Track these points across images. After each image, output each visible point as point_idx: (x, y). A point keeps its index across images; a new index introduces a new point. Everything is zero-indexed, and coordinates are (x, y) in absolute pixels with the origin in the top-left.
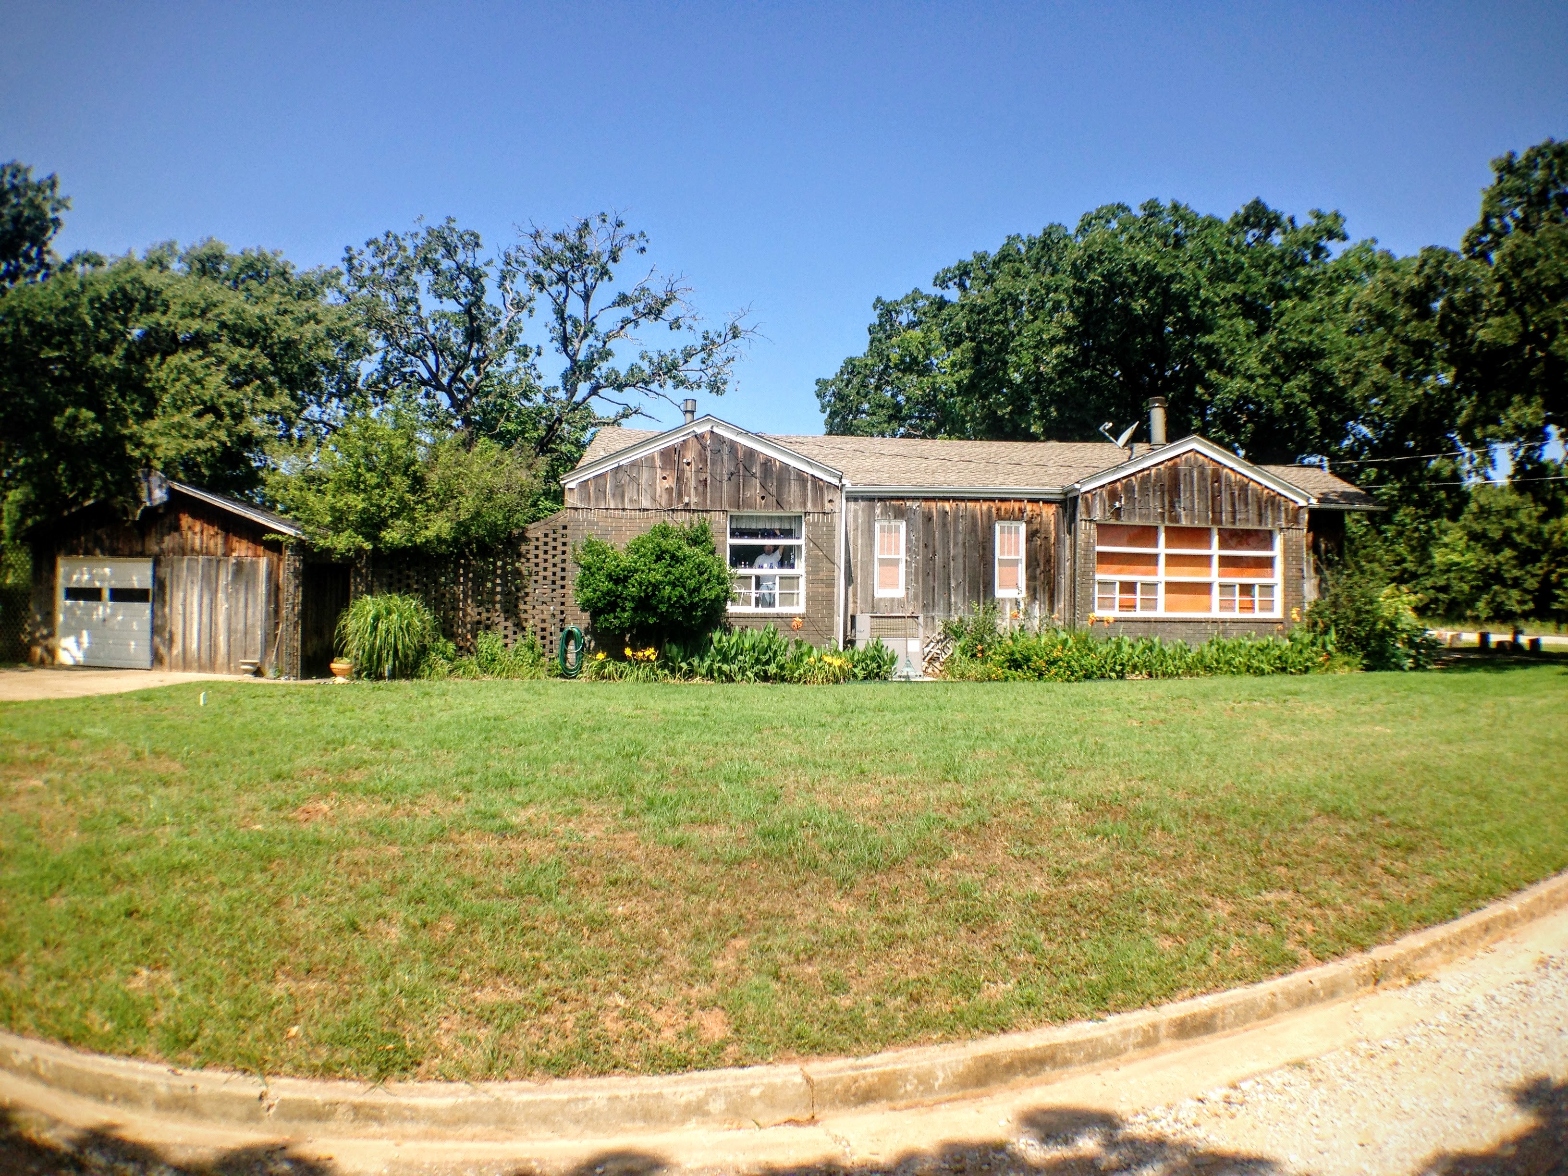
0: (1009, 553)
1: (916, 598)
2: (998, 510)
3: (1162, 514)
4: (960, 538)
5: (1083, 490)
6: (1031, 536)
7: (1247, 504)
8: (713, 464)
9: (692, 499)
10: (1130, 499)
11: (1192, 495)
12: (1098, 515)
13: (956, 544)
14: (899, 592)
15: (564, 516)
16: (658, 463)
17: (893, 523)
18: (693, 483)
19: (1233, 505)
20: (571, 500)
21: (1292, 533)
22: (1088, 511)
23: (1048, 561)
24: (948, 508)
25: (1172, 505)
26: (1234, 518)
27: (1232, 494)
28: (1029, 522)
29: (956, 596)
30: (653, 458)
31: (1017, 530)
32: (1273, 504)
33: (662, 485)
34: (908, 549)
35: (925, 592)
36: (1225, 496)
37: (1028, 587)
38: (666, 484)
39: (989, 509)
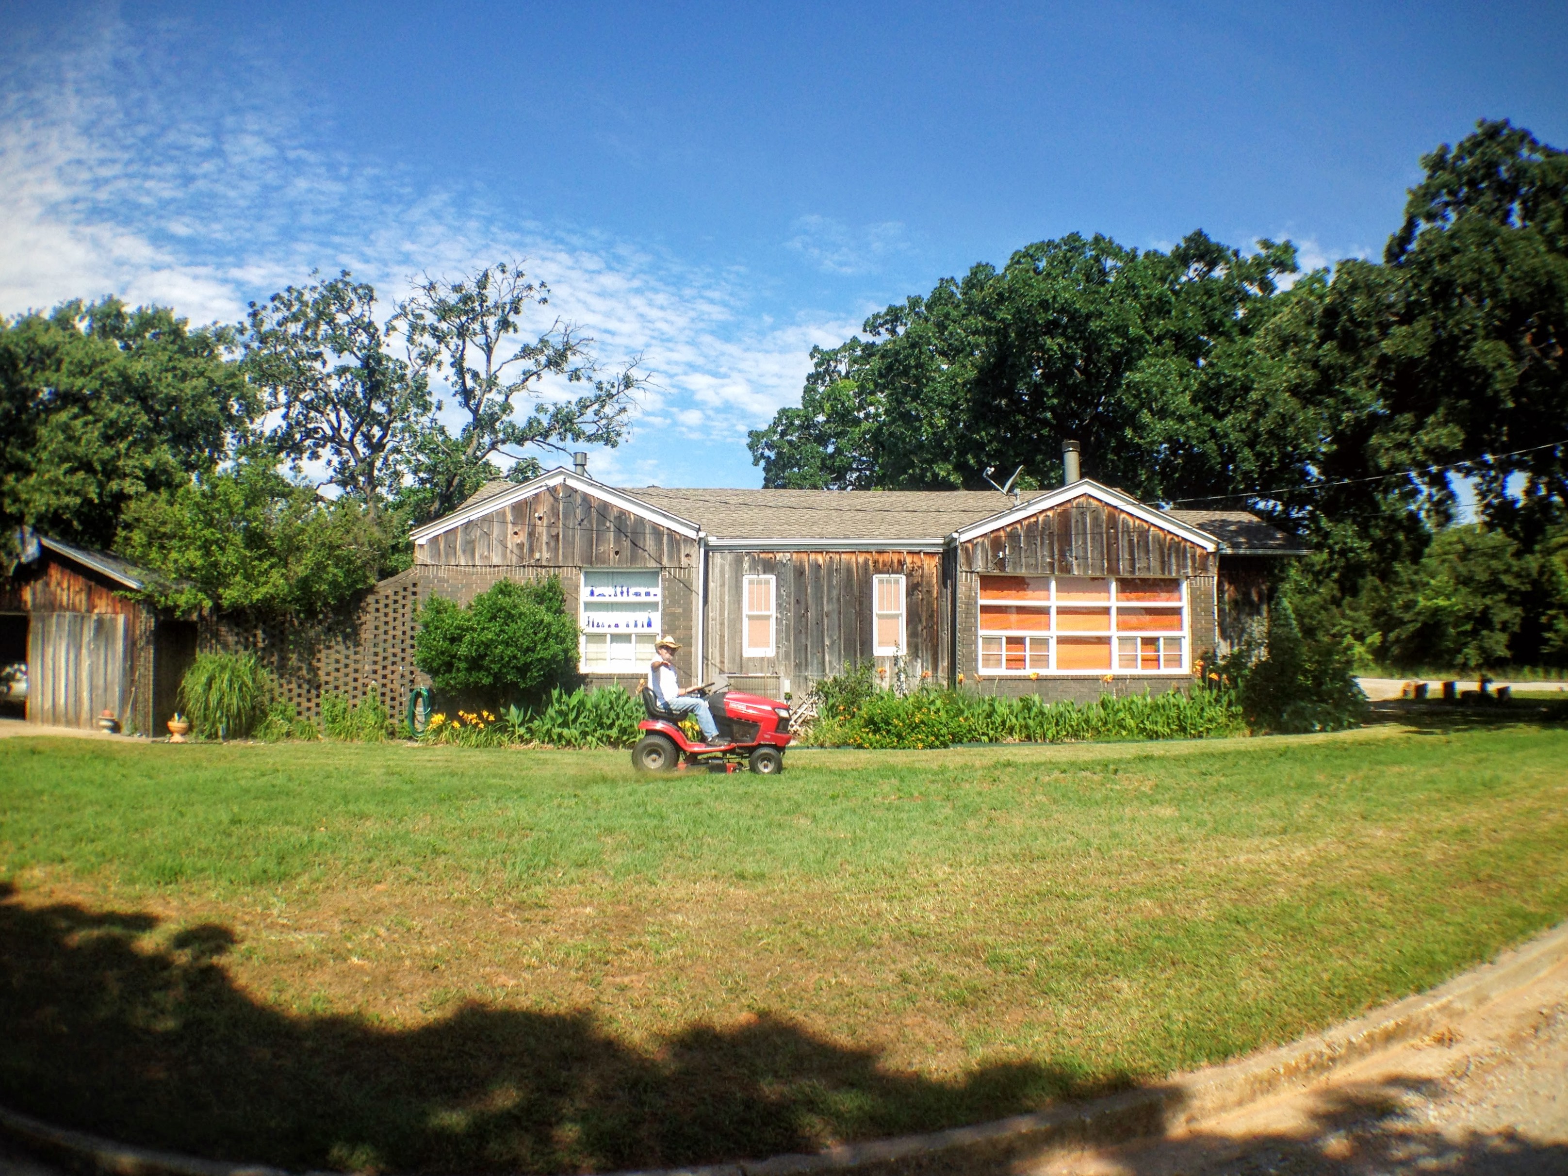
0: (890, 609)
1: (787, 656)
2: (876, 562)
3: (1052, 565)
4: (835, 593)
5: (964, 538)
6: (912, 589)
7: (1147, 552)
8: (566, 517)
9: (544, 555)
10: (1017, 548)
11: (1085, 543)
12: (979, 566)
13: (830, 600)
14: (770, 652)
15: (414, 573)
16: (510, 518)
17: (763, 577)
18: (545, 538)
19: (1132, 553)
20: (420, 556)
21: (1200, 582)
22: (969, 561)
23: (931, 616)
24: (821, 561)
25: (1062, 554)
26: (1133, 566)
27: (1131, 541)
28: (909, 576)
29: (831, 654)
30: (504, 514)
31: (897, 582)
32: (1177, 551)
33: (512, 541)
34: (779, 606)
35: (797, 651)
36: (1123, 542)
37: (909, 645)
38: (518, 540)
39: (866, 562)
